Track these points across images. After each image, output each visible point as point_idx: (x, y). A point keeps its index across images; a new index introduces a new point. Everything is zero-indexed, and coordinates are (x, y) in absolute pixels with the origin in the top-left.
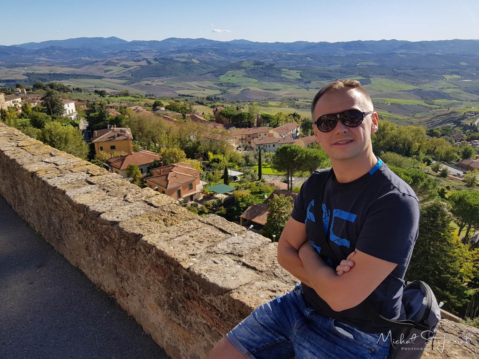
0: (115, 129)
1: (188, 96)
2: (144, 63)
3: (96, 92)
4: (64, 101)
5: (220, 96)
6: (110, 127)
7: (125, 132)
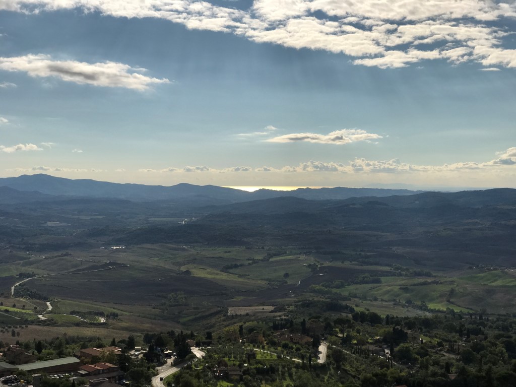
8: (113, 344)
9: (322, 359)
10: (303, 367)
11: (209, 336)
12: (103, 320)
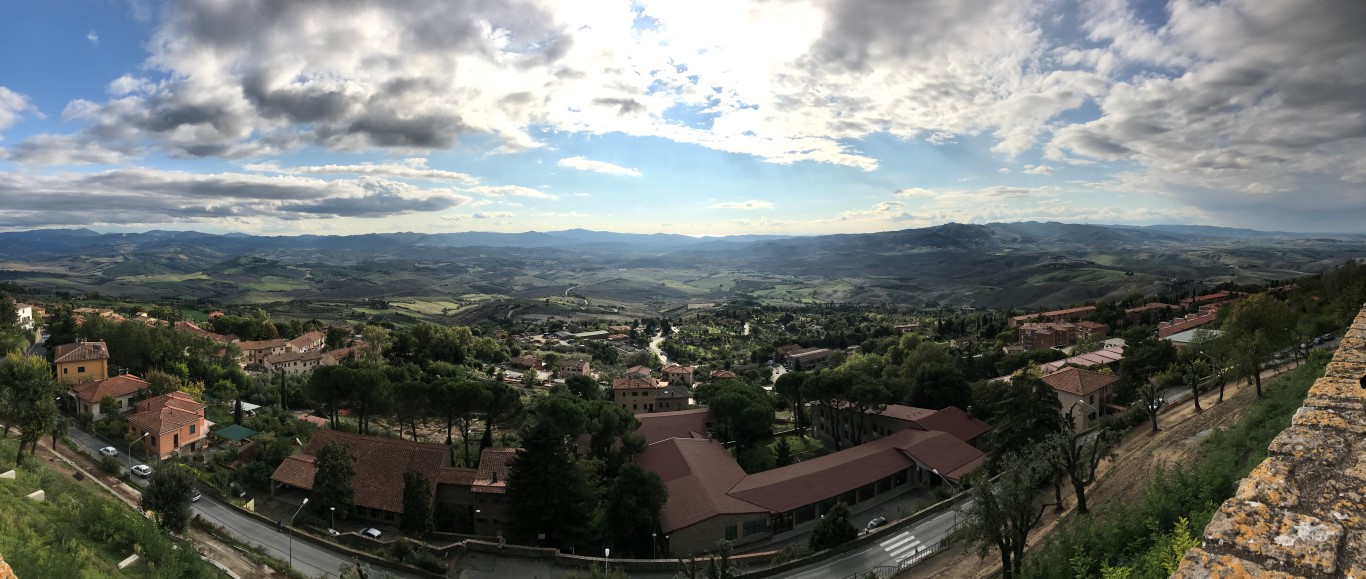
0: (86, 343)
1: (174, 298)
2: (120, 259)
3: (58, 294)
4: (19, 305)
5: (214, 299)
6: (80, 341)
7: (98, 348)
8: (626, 324)
9: (746, 333)
10: (736, 337)
11: (681, 320)
12: (616, 311)
